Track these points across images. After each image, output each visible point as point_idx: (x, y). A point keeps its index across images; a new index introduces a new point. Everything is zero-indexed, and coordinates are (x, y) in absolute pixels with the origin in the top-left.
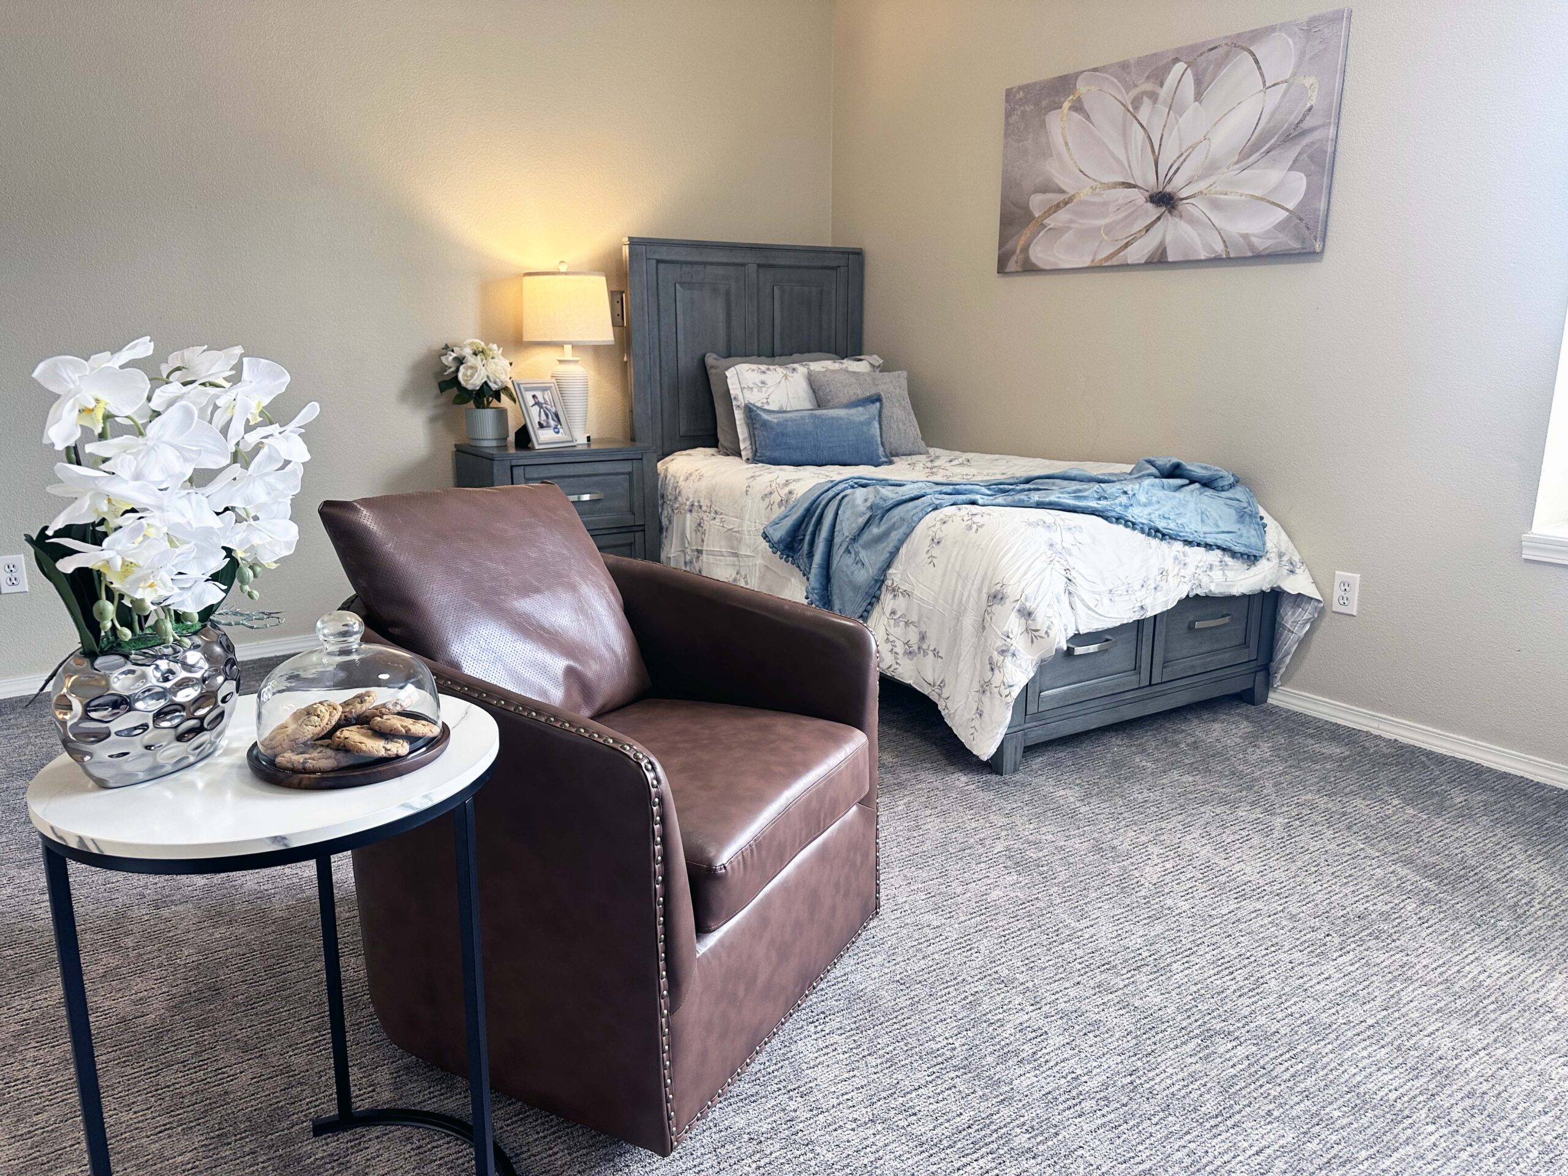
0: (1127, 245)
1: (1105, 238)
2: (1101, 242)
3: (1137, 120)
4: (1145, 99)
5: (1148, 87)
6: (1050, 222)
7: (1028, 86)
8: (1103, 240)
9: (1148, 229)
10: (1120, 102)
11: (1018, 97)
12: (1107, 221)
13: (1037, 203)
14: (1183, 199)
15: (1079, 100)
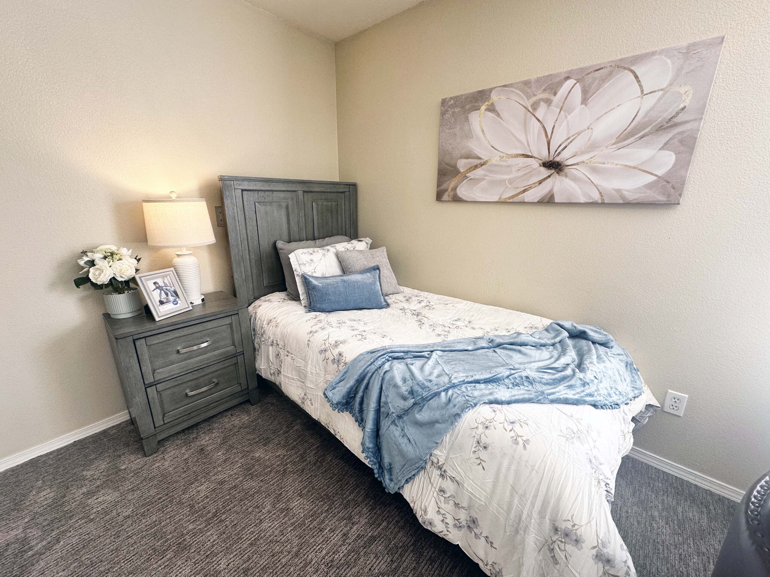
0: (524, 191)
1: (509, 186)
2: (506, 188)
3: (535, 116)
4: (542, 103)
5: (545, 96)
6: (471, 175)
7: (457, 97)
8: (507, 187)
9: (540, 182)
10: (523, 105)
11: (450, 103)
12: (511, 176)
13: (462, 165)
14: (568, 166)
15: (492, 104)
